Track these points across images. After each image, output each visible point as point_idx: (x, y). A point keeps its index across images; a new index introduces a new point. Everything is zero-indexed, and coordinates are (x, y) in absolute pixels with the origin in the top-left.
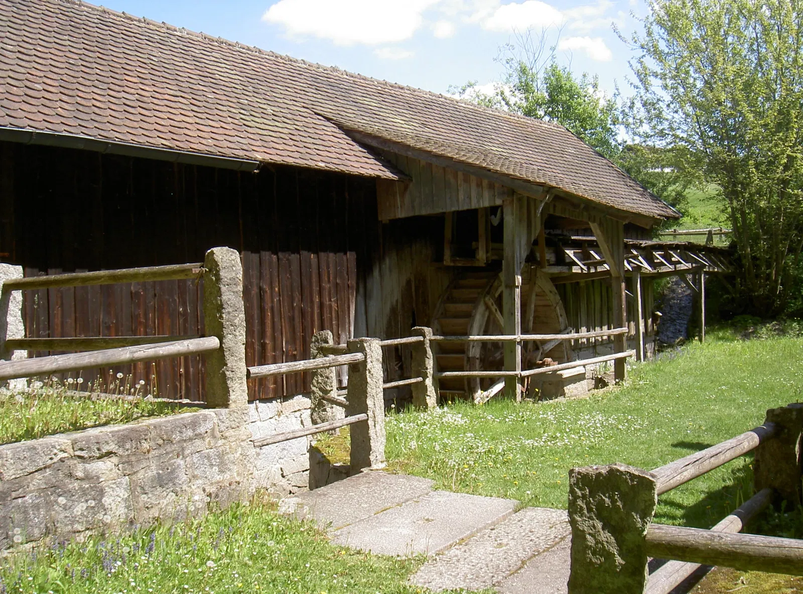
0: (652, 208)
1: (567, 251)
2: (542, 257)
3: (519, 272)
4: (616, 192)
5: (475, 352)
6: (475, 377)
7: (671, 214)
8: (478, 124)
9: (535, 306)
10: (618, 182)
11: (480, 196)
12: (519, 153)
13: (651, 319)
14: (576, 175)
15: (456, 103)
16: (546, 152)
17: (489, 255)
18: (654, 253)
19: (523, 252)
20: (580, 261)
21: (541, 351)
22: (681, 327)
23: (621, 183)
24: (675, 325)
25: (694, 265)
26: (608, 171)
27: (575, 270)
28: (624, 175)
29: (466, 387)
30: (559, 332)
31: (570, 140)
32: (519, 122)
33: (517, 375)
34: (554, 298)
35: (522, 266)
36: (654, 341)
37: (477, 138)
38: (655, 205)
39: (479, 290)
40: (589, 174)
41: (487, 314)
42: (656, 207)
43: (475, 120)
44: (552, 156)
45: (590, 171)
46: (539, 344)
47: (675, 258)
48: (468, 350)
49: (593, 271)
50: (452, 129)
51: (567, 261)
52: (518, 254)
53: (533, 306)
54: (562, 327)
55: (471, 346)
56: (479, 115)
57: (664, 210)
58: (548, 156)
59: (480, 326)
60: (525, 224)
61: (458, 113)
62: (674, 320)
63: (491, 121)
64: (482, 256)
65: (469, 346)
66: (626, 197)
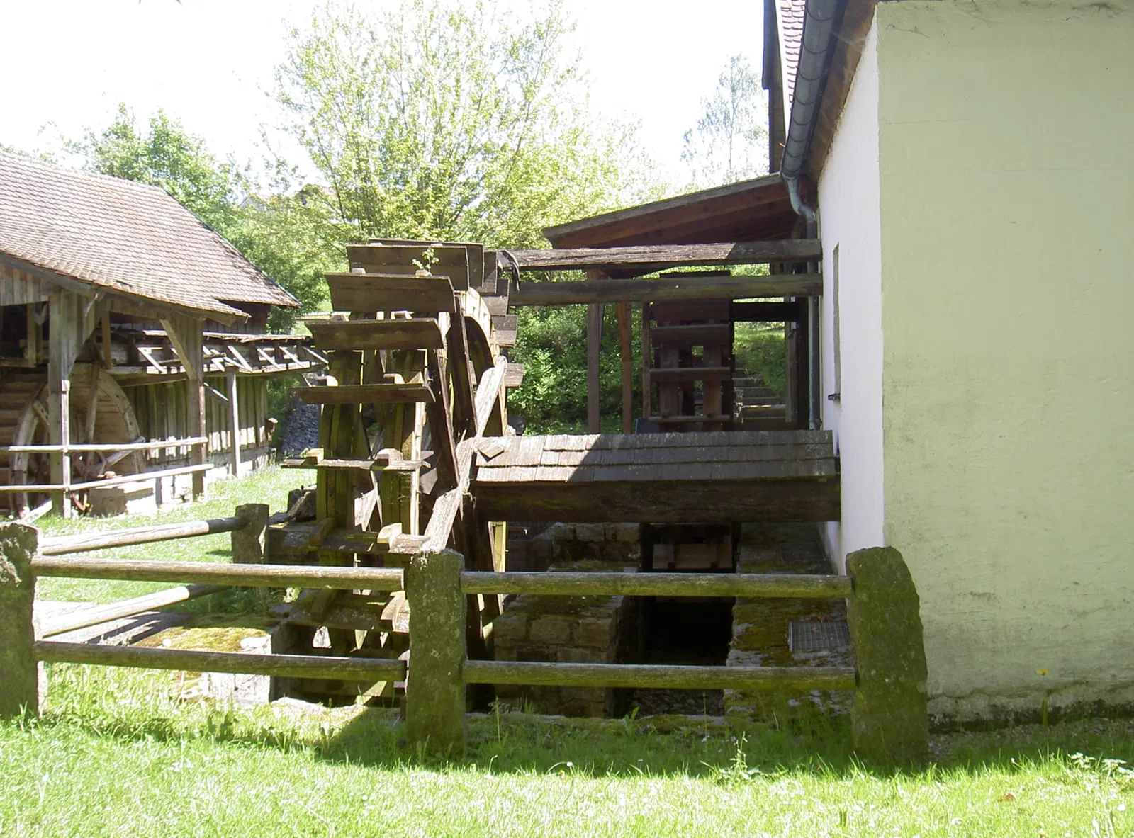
0: (263, 294)
1: (142, 349)
2: (108, 356)
3: (67, 376)
4: (217, 275)
5: (21, 465)
6: (21, 492)
7: (287, 303)
8: (44, 190)
9: (98, 412)
10: (223, 263)
11: (24, 291)
12: (94, 228)
13: (263, 427)
14: (167, 255)
15: (18, 161)
16: (131, 226)
17: (40, 354)
18: (259, 350)
19: (71, 355)
20: (157, 361)
21: (104, 464)
22: (313, 436)
23: (227, 263)
24: (306, 434)
25: (313, 364)
26: (212, 248)
27: (150, 370)
28: (233, 253)
29: (11, 505)
30: (130, 442)
31: (169, 207)
32: (101, 185)
33: (64, 490)
34: (123, 404)
35: (71, 369)
36: (269, 453)
37: (39, 209)
38: (268, 291)
39: (28, 395)
40: (184, 252)
41: (36, 422)
42: (269, 294)
43: (41, 185)
44: (138, 231)
45: (186, 248)
46: (101, 455)
47: (288, 355)
48: (13, 462)
49: (174, 371)
50: (8, 198)
51: (142, 360)
52: (66, 357)
53: (94, 413)
54: (133, 436)
55: (16, 458)
56: (47, 177)
57: (280, 297)
58: (133, 230)
59: (28, 437)
60: (75, 323)
61: (18, 175)
62: (305, 428)
63: (63, 185)
64: (31, 356)
65: (14, 457)
66: (230, 282)
